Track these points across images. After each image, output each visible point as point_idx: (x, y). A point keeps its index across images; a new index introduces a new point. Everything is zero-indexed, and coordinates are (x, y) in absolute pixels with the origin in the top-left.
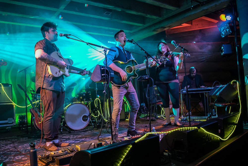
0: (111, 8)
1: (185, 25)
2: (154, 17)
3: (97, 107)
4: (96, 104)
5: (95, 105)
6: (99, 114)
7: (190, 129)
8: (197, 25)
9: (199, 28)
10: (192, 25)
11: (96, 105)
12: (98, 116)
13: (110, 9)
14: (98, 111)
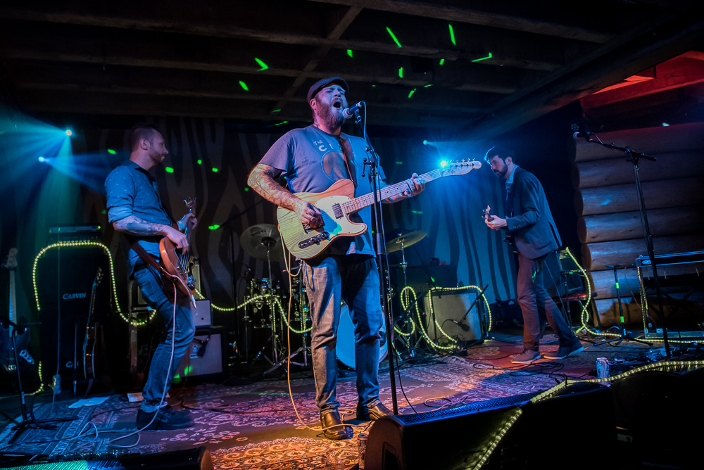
0: (431, 54)
1: (635, 79)
2: (548, 67)
3: (407, 310)
4: (405, 303)
5: (403, 304)
6: (414, 327)
7: (686, 366)
8: (672, 76)
9: (678, 83)
10: (655, 77)
11: (405, 305)
12: (412, 332)
13: (430, 57)
14: (412, 321)
